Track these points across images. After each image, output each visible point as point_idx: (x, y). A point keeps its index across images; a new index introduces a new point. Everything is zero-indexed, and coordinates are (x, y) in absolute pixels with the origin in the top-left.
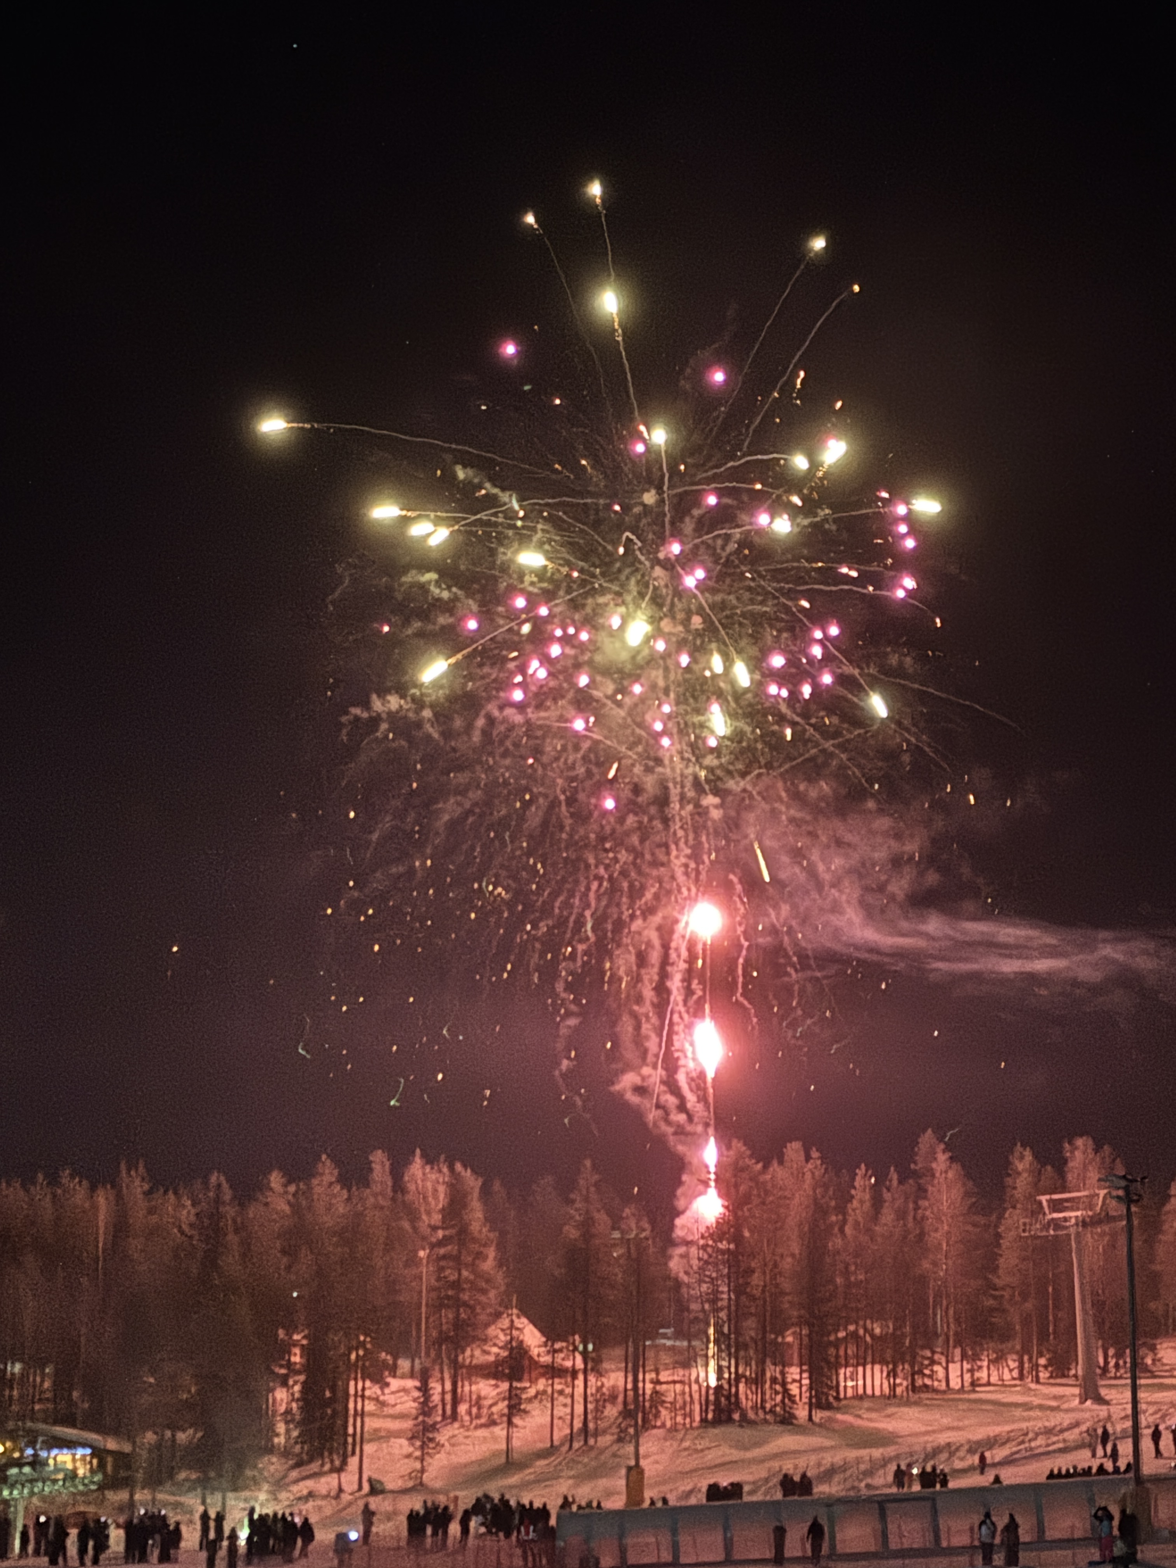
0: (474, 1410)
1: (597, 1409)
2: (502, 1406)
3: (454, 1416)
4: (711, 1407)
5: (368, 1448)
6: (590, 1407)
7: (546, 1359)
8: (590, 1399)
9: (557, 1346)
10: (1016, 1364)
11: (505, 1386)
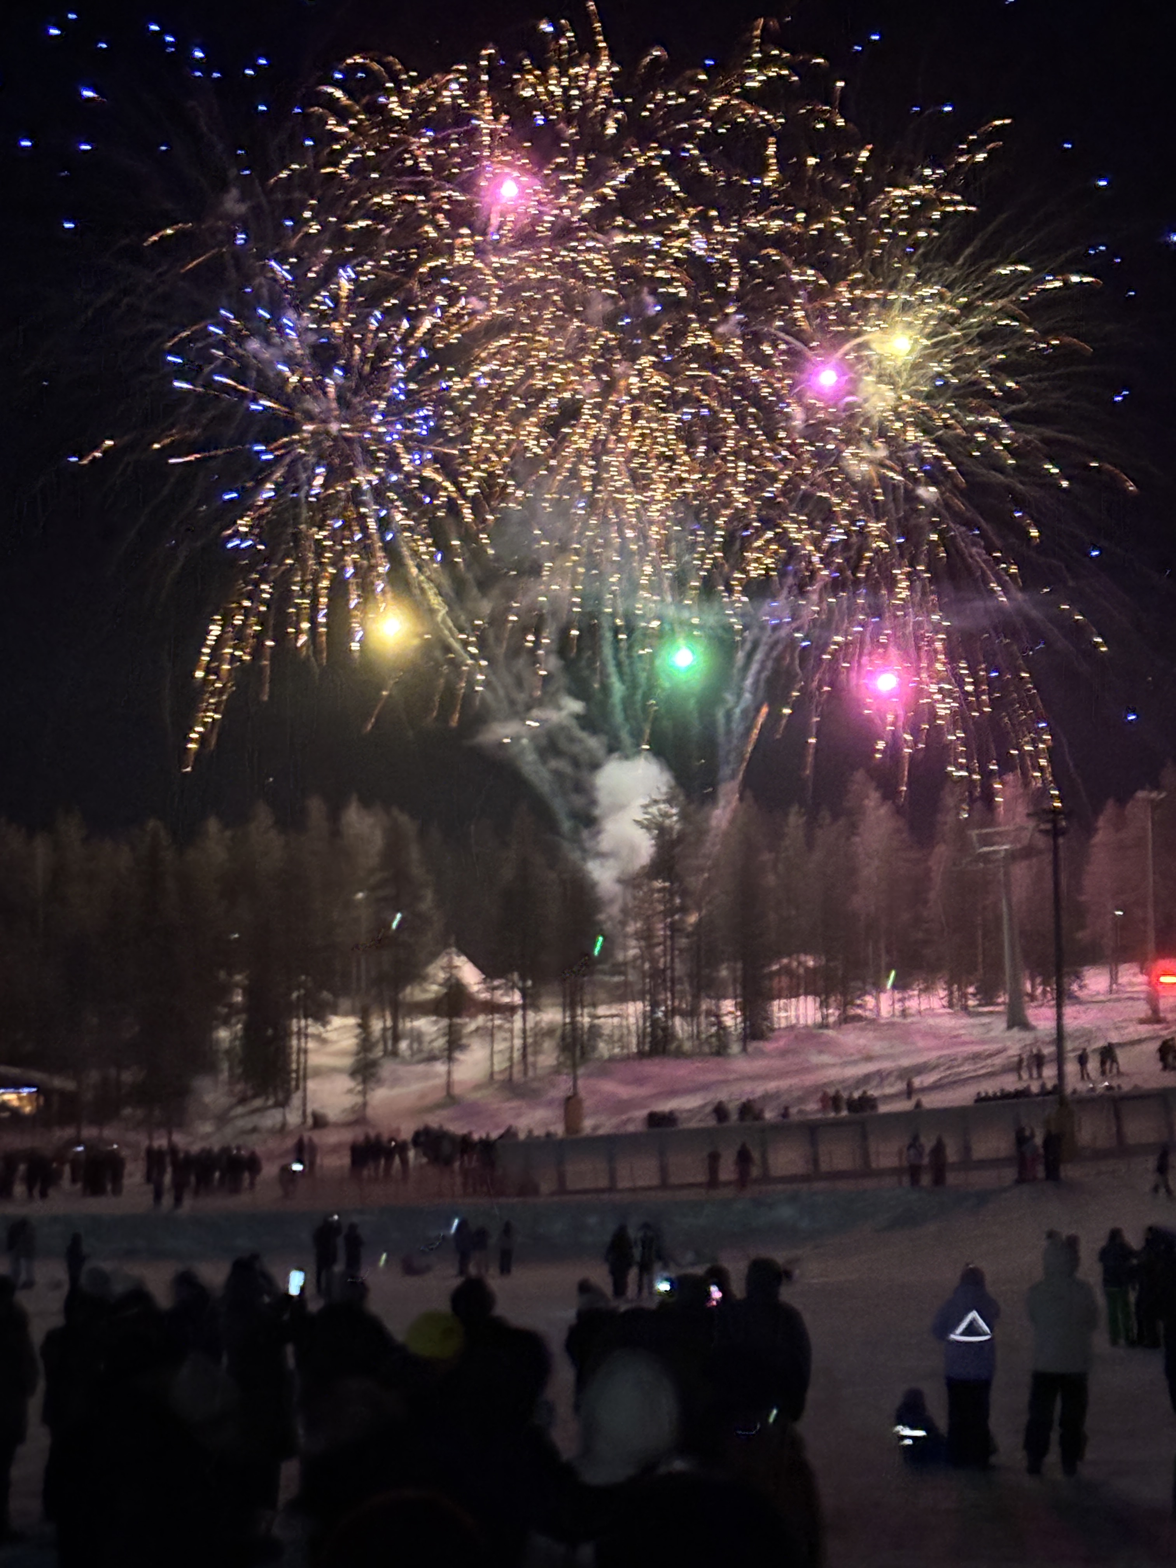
0: (415, 1046)
1: (535, 1043)
2: (441, 1042)
3: (394, 1053)
4: (648, 1039)
5: (311, 1085)
6: (530, 1040)
7: (484, 996)
8: (528, 1033)
9: (496, 983)
10: (946, 993)
11: (444, 1022)
